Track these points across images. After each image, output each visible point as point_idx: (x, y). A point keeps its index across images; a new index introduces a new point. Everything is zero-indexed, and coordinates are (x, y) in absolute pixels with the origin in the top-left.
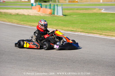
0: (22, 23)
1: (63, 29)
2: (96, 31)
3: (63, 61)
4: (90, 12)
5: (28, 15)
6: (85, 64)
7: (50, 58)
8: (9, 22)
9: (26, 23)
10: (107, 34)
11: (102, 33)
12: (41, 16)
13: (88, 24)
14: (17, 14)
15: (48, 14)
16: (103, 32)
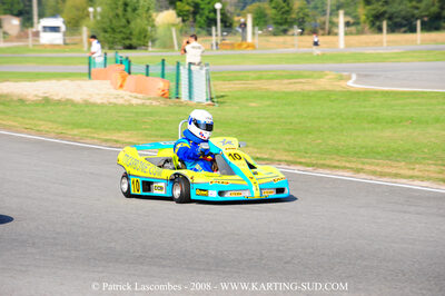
0: (76, 132)
2: (339, 158)
4: (307, 87)
5: (87, 103)
8: (27, 130)
10: (379, 169)
11: (360, 166)
12: (131, 105)
13: (309, 133)
14: (46, 101)
15: (155, 99)
16: (363, 163)
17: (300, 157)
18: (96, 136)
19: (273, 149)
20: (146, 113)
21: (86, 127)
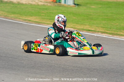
0: (12, 16)
1: (76, 27)
3: (77, 69)
6: (105, 73)
7: (60, 65)
9: (19, 17)
13: (114, 20)
17: (108, 30)
18: (21, 18)
19: (97, 27)
20: (44, 9)
21: (17, 14)
